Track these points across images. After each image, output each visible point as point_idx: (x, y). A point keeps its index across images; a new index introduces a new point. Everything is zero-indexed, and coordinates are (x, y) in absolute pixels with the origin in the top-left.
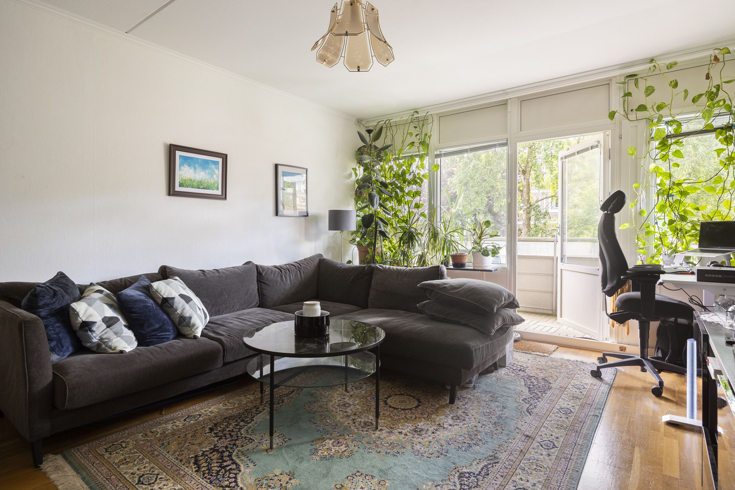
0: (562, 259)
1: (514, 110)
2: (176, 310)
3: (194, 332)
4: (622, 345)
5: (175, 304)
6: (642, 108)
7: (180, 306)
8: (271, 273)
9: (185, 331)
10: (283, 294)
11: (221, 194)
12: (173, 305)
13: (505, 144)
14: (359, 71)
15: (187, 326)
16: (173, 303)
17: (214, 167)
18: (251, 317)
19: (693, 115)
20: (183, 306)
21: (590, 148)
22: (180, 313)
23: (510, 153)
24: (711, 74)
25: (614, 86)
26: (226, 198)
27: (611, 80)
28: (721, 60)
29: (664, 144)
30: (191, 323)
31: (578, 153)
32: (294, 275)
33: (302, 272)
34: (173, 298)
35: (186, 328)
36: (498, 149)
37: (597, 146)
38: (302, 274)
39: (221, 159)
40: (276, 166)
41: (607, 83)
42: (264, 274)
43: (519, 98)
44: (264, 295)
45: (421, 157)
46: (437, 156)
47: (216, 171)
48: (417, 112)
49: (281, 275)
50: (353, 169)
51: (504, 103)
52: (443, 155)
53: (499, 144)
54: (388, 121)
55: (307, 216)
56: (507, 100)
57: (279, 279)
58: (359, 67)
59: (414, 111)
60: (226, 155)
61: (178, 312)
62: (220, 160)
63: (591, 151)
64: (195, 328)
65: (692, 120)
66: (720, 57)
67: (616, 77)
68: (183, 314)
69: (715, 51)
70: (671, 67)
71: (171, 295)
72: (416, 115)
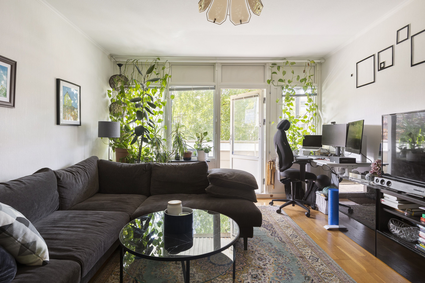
0: (233, 152)
1: (218, 69)
2: (16, 239)
3: (42, 258)
4: (271, 194)
5: (14, 232)
6: (281, 80)
7: (21, 232)
8: (67, 177)
9: (31, 259)
10: (78, 194)
11: (8, 101)
12: (13, 233)
13: (214, 88)
14: (214, 22)
15: (31, 254)
16: (12, 231)
17: (2, 72)
18: (73, 223)
19: (300, 87)
20: (24, 231)
21: (253, 96)
22: (21, 241)
23: (217, 94)
24: (306, 71)
25: (267, 67)
26: (14, 106)
27: (266, 64)
28: (310, 65)
29: (287, 99)
30: (37, 248)
31: (245, 98)
32: (83, 176)
33: (88, 173)
34: (11, 225)
35: (29, 256)
36: (210, 91)
37: (257, 96)
38: (89, 175)
39: (10, 66)
40: (58, 81)
41: (264, 65)
42: (61, 178)
43: (221, 63)
44: (63, 198)
45: (162, 89)
46: (171, 90)
47: (4, 77)
48: (159, 59)
49: (74, 177)
50: (108, 91)
51: (213, 65)
52: (175, 90)
53: (211, 88)
54: (136, 61)
55: (80, 125)
56: (215, 63)
57: (74, 181)
58: (215, 19)
59: (157, 58)
60: (16, 63)
61: (19, 240)
62: (8, 66)
63: (253, 98)
64: (42, 252)
65: (299, 89)
66: (310, 64)
67: (268, 63)
68: (25, 240)
69: (308, 61)
70: (293, 64)
71: (8, 221)
72: (158, 61)
